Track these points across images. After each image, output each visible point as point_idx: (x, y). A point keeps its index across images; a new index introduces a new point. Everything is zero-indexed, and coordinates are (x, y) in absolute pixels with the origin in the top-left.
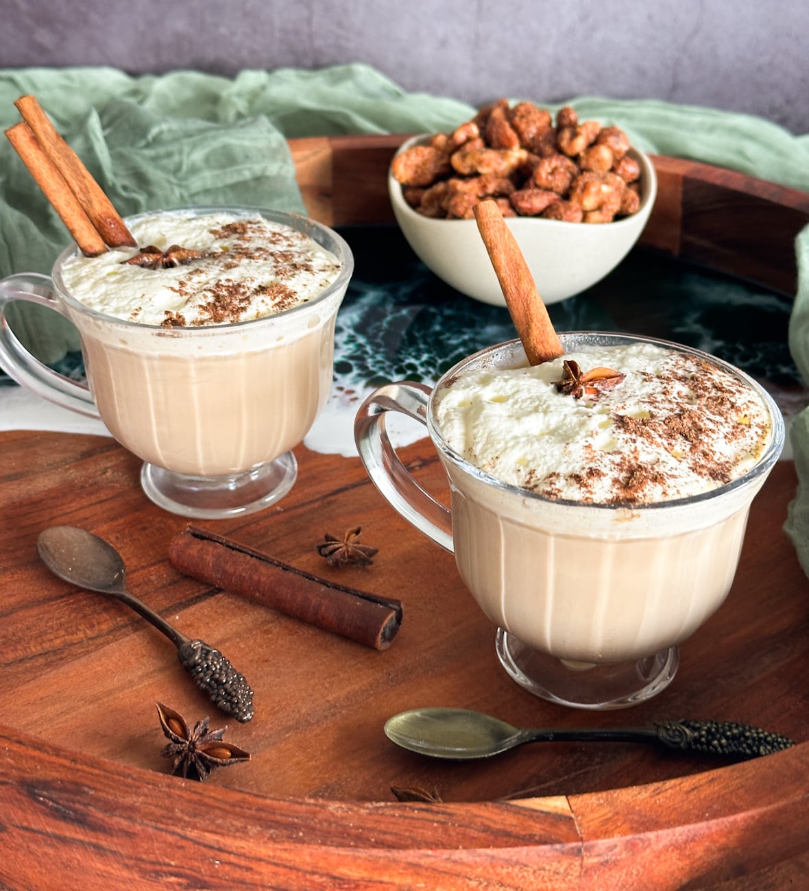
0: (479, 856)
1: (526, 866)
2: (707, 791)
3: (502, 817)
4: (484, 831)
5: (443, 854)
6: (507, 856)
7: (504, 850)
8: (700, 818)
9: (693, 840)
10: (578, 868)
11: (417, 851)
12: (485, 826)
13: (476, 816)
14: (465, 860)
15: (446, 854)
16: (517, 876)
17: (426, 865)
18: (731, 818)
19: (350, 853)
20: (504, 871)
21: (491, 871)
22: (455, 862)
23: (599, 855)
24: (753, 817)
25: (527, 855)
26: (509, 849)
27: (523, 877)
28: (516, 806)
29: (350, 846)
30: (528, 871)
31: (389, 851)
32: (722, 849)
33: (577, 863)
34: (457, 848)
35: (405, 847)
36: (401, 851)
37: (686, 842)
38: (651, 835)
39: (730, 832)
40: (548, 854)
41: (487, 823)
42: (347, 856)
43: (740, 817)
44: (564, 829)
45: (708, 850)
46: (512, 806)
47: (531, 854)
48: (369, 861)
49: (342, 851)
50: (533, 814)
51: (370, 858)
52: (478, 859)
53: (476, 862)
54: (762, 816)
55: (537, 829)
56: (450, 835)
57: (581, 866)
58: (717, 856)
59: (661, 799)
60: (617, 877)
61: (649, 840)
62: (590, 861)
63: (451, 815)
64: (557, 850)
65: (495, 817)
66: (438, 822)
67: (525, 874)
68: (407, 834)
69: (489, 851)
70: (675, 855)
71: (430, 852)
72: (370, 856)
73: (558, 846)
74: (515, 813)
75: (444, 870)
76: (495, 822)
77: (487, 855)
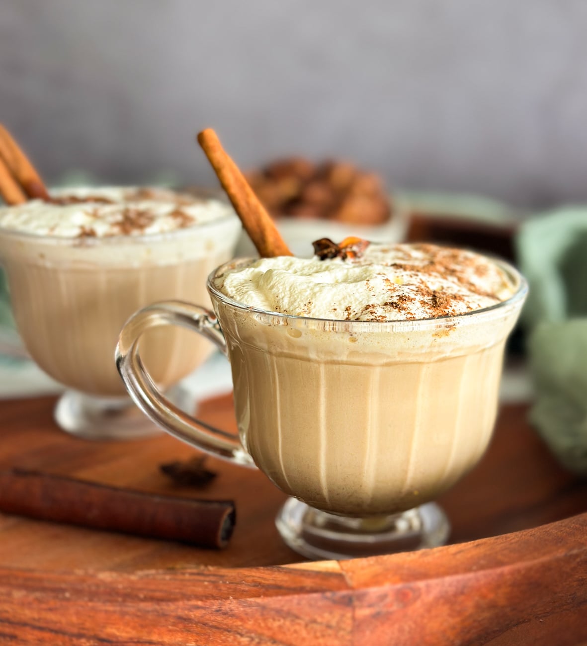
0: (250, 606)
1: (298, 617)
2: (475, 552)
6: (277, 606)
7: (274, 599)
8: (467, 571)
9: (462, 593)
10: (349, 622)
12: (256, 582)
13: (247, 576)
17: (196, 620)
18: (499, 570)
19: (118, 609)
22: (225, 613)
23: (370, 606)
24: (519, 571)
25: (299, 604)
26: (280, 598)
28: (288, 569)
30: (299, 624)
31: (158, 604)
33: (349, 615)
34: (228, 598)
35: (175, 600)
37: (456, 595)
38: (420, 585)
39: (498, 587)
40: (320, 603)
41: (260, 580)
42: (114, 612)
43: (506, 569)
44: (335, 582)
46: (284, 568)
47: (304, 602)
52: (248, 610)
54: (529, 569)
55: (308, 583)
56: (220, 590)
57: (353, 618)
59: (429, 559)
61: (419, 589)
62: (362, 613)
63: (222, 576)
64: (327, 598)
65: (266, 577)
66: (208, 581)
67: (297, 627)
69: (259, 600)
71: (200, 603)
72: (139, 610)
73: (329, 594)
74: (286, 573)
76: (266, 580)
77: (258, 605)
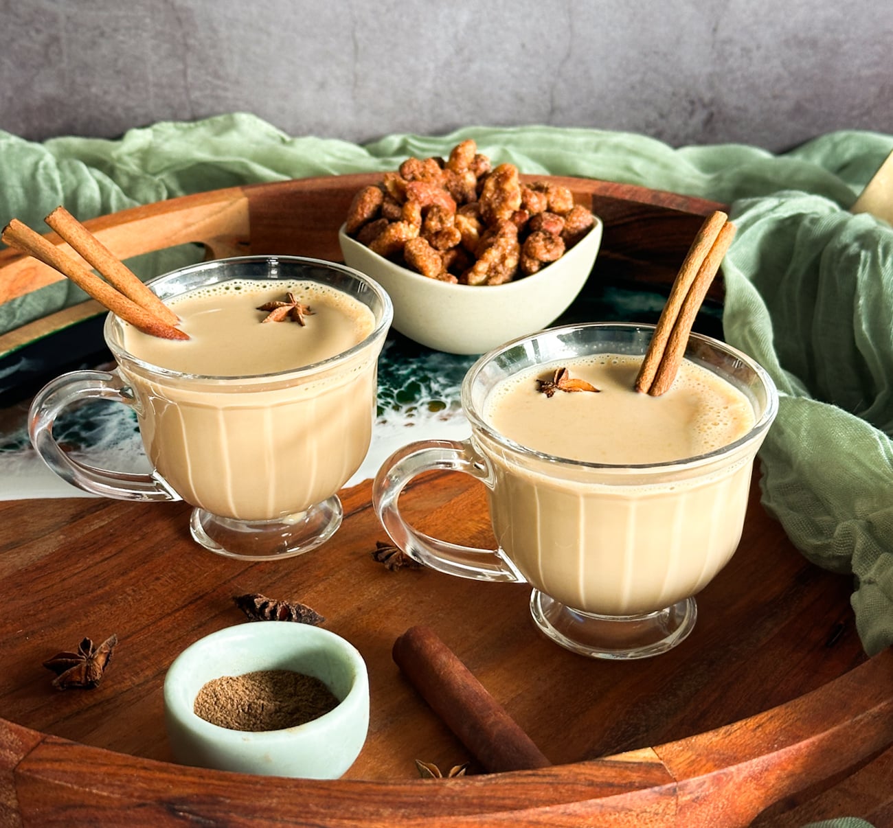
0: (590, 806)
1: (630, 810)
2: (770, 727)
3: (602, 772)
4: (589, 785)
5: (559, 809)
6: (613, 804)
7: (611, 797)
8: (770, 750)
9: (767, 770)
10: (674, 807)
11: (536, 809)
12: (589, 780)
13: (578, 774)
14: (578, 812)
15: (562, 808)
16: (623, 821)
17: (545, 822)
18: (797, 746)
19: (478, 820)
20: (613, 817)
21: (601, 819)
22: (570, 815)
23: (690, 793)
24: (813, 743)
25: (631, 800)
26: (616, 797)
27: (628, 821)
28: (610, 761)
29: (477, 813)
30: (632, 815)
31: (512, 813)
32: (791, 775)
33: (673, 803)
34: (570, 802)
35: (525, 807)
36: (522, 811)
37: (761, 772)
38: (732, 769)
39: (796, 759)
40: (649, 797)
41: (590, 778)
42: (475, 822)
43: (804, 744)
44: (657, 774)
45: (779, 778)
46: (607, 762)
47: (635, 798)
48: (494, 824)
49: (470, 819)
50: (626, 765)
51: (496, 822)
52: (589, 810)
53: (588, 813)
54: (821, 741)
55: (635, 777)
56: (561, 793)
57: (677, 804)
58: (787, 782)
59: (733, 739)
60: (705, 812)
61: (732, 773)
62: (684, 799)
63: (557, 776)
64: (655, 792)
65: (597, 773)
66: (547, 783)
67: (630, 818)
68: (523, 796)
69: (598, 801)
70: (753, 785)
71: (548, 809)
72: (496, 819)
73: (656, 789)
74: (612, 767)
75: (560, 823)
76: (597, 777)
77: (597, 805)
